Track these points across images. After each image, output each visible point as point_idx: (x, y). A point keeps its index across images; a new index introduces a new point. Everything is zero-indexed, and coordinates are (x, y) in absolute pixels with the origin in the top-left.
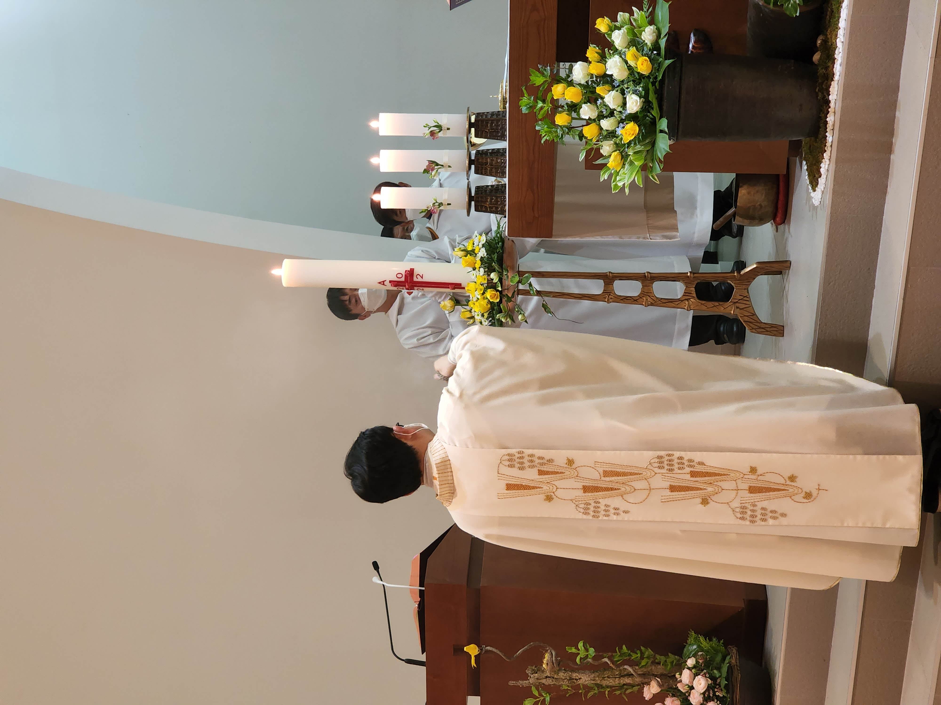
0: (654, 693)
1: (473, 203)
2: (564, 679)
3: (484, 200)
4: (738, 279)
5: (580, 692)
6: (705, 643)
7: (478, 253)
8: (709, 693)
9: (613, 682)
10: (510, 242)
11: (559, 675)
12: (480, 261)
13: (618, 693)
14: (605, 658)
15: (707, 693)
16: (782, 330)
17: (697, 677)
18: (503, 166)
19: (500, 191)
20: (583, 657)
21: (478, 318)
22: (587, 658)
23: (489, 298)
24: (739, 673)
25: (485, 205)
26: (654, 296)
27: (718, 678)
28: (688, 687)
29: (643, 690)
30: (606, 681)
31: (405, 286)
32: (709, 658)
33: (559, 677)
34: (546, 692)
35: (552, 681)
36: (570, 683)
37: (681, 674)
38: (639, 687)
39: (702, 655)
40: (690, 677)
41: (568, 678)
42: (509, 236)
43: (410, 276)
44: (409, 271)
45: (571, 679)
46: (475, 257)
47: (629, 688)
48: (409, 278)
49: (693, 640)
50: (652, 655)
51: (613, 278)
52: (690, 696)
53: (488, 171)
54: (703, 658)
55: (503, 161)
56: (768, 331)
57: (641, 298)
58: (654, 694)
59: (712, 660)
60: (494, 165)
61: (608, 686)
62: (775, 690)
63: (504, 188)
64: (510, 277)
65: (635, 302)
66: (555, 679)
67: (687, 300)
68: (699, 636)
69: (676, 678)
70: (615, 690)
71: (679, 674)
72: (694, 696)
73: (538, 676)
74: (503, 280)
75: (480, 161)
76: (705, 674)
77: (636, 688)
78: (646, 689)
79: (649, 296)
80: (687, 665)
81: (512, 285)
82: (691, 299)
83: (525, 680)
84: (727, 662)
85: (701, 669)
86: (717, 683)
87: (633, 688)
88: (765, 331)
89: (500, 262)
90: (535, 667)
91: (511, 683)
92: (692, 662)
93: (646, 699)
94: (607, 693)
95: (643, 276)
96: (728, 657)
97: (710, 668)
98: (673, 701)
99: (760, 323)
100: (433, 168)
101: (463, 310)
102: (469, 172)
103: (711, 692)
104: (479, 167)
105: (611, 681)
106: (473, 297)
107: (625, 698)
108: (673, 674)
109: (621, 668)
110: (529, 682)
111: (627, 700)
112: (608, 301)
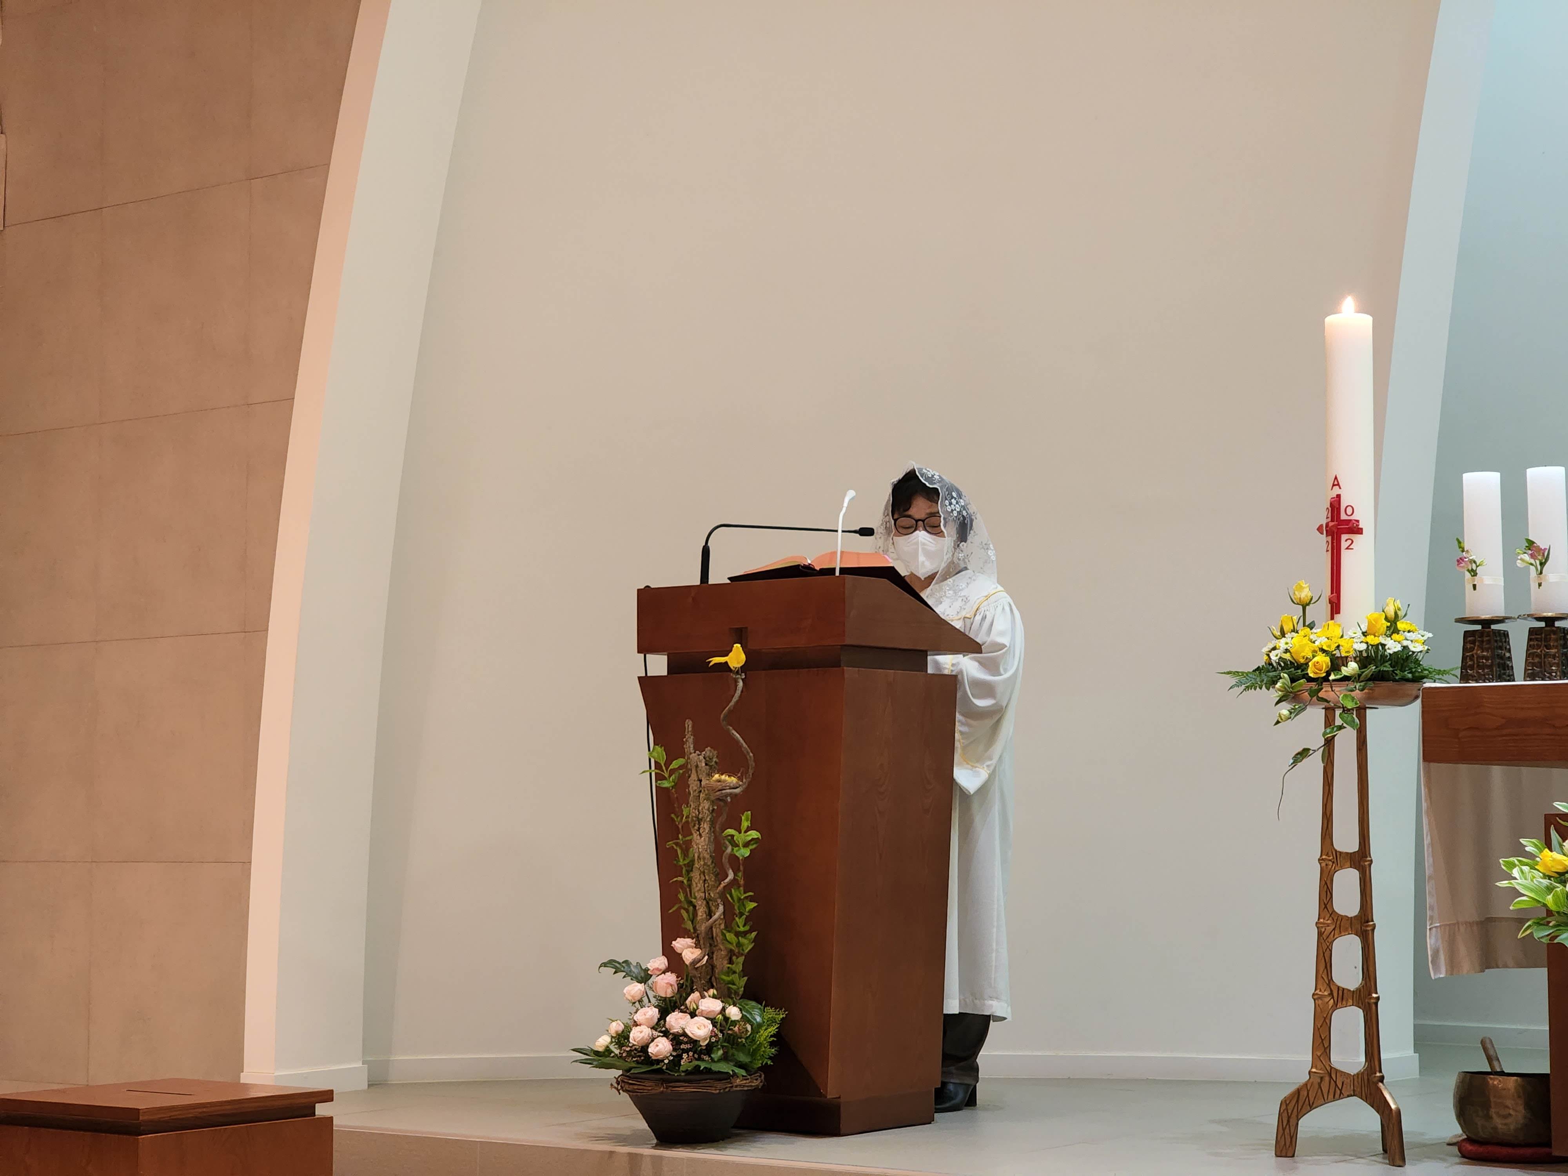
0: (683, 955)
1: (1479, 627)
2: (698, 810)
3: (1486, 646)
4: (1370, 1079)
5: (680, 837)
6: (766, 1035)
7: (1391, 639)
8: (686, 1043)
9: (698, 888)
10: (1415, 693)
11: (705, 801)
12: (1379, 642)
13: (681, 897)
14: (735, 874)
15: (685, 1039)
16: (1286, 1153)
17: (710, 1022)
18: (1545, 675)
19: (1502, 672)
20: (735, 839)
21: (1282, 644)
22: (732, 846)
23: (1314, 660)
24: (720, 1090)
25: (1476, 648)
26: (1335, 937)
27: (710, 1056)
28: (694, 1008)
29: (688, 938)
30: (699, 877)
31: (1332, 520)
32: (742, 1041)
33: (701, 802)
34: (676, 781)
35: (695, 790)
36: (692, 820)
37: (714, 997)
38: (692, 931)
39: (747, 1031)
40: (710, 1012)
41: (700, 816)
42: (1423, 689)
43: (1348, 528)
44: (1359, 525)
45: (699, 821)
46: (1385, 635)
47: (689, 916)
48: (1347, 527)
49: (771, 1016)
50: (743, 950)
51: (1362, 866)
52: (681, 1012)
53: (1535, 650)
54: (741, 1031)
55: (1554, 674)
56: (1284, 1130)
57: (1331, 915)
58: (681, 954)
59: (741, 1047)
60: (1546, 660)
61: (691, 881)
62: (695, 1148)
63: (1508, 678)
64: (1353, 694)
65: (1324, 906)
66: (698, 795)
67: (1331, 994)
68: (777, 1026)
69: (709, 989)
70: (685, 892)
71: (714, 993)
72: (681, 1019)
73: (702, 767)
74: (1347, 682)
75: (1553, 636)
76: (716, 1035)
77: (689, 926)
78: (689, 941)
79: (1334, 929)
80: (729, 1006)
81: (1339, 697)
82: (1332, 1000)
83: (694, 747)
84: (736, 1071)
85: (723, 1028)
86: (702, 1055)
87: (690, 920)
88: (1284, 1126)
89: (1379, 677)
90: (716, 762)
91: (689, 724)
92: (733, 1015)
93: (673, 942)
94: (680, 879)
95: (1368, 917)
96: (743, 1072)
97: (726, 1044)
98: (671, 985)
99: (1297, 1117)
100: (1535, 556)
101: (1295, 618)
102: (1532, 618)
103: (689, 1046)
104: (1542, 634)
105: (699, 885)
106: (1316, 633)
107: (674, 909)
108: (715, 984)
109: (719, 901)
110: (691, 754)
111: (671, 911)
112: (1323, 859)
